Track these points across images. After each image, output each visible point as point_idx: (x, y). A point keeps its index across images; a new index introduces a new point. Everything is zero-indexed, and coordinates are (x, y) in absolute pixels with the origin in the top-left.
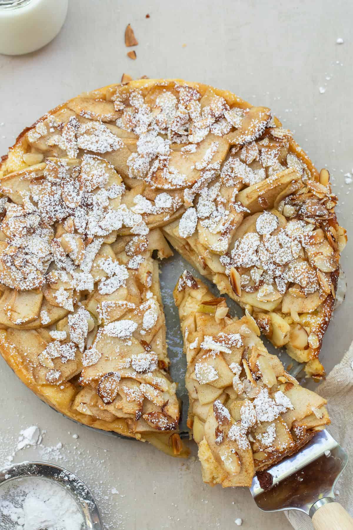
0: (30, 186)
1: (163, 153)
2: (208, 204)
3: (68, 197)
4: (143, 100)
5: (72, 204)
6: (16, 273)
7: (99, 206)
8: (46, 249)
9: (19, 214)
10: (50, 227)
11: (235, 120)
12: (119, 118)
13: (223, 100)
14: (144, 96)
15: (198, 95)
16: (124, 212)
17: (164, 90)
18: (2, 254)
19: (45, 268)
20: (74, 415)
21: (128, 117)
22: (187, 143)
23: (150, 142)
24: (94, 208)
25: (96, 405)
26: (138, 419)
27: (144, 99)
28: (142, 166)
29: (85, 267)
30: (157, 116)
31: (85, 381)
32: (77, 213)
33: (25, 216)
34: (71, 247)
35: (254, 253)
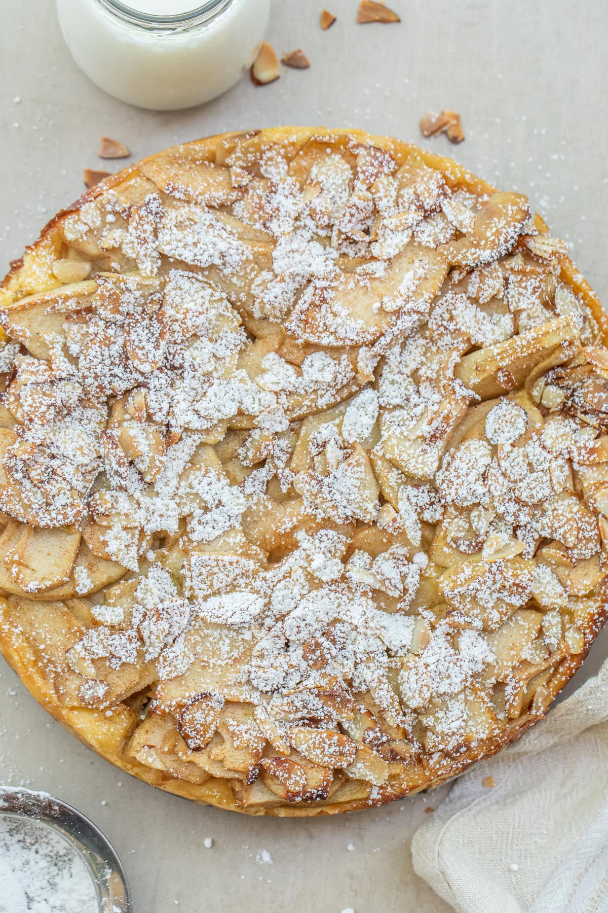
0: (65, 326)
1: (321, 274)
2: (399, 381)
3: (137, 350)
4: (286, 167)
5: (145, 364)
6: (30, 494)
7: (196, 370)
8: (91, 448)
9: (41, 379)
10: (98, 406)
11: (461, 218)
12: (240, 200)
13: (439, 176)
14: (289, 160)
15: (393, 163)
16: (242, 385)
17: (329, 151)
18: (7, 455)
19: (87, 485)
20: (129, 766)
21: (257, 200)
22: (369, 256)
23: (297, 251)
24: (185, 374)
25: (172, 752)
26: (252, 783)
27: (288, 165)
28: (280, 297)
29: (164, 488)
30: (313, 201)
31: (163, 707)
32: (153, 383)
33: (52, 382)
34: (139, 448)
35: (478, 480)
